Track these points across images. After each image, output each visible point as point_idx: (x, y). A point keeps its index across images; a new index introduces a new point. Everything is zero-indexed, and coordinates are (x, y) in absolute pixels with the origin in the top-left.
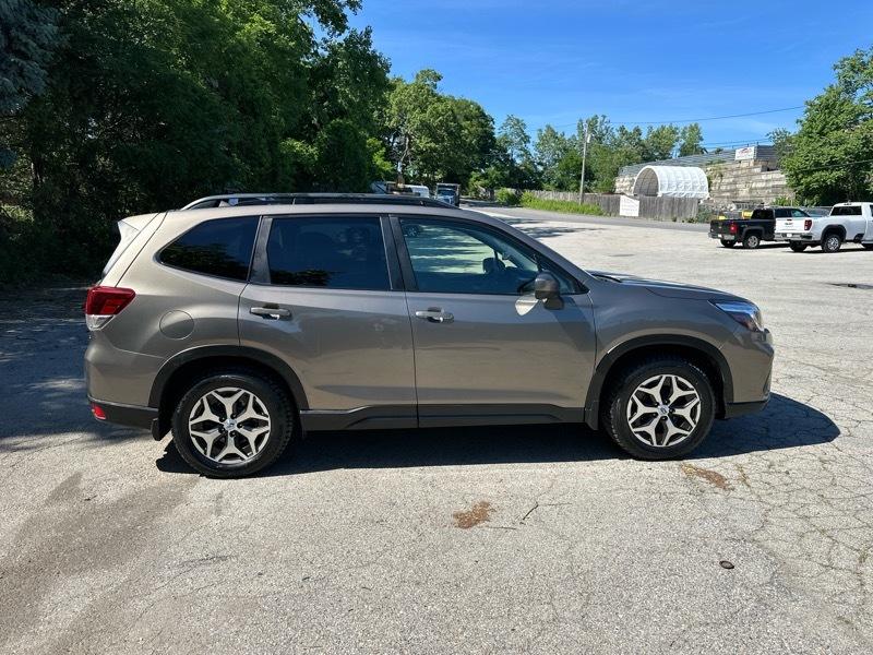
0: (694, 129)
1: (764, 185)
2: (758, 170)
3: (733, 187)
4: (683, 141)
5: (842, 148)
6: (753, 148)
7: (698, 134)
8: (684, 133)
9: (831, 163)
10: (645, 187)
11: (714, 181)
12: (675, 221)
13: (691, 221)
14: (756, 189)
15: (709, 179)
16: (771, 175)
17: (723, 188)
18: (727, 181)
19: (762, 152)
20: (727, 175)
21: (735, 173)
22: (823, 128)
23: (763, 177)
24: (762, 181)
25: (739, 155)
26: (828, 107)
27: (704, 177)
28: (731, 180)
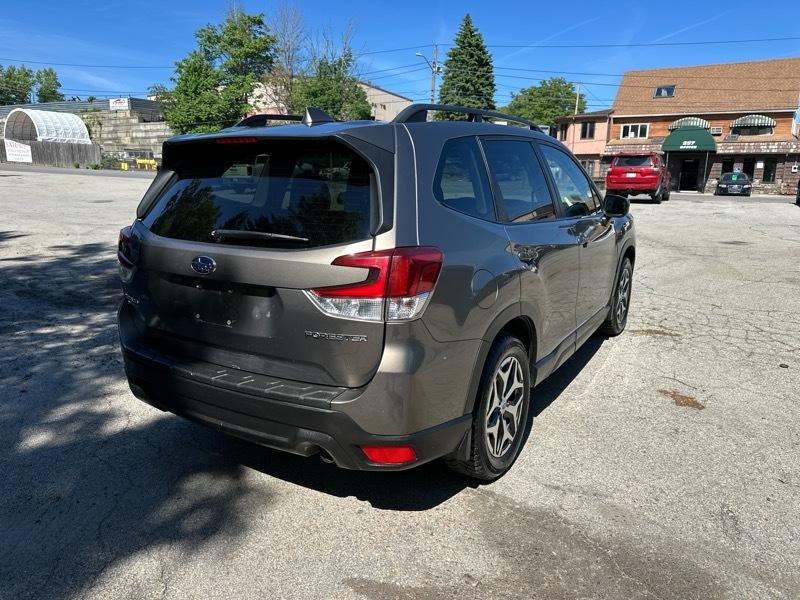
0: (49, 73)
1: (143, 135)
2: (135, 121)
3: (114, 136)
4: (39, 86)
5: (215, 106)
6: (126, 100)
7: (55, 79)
8: (39, 77)
9: (208, 118)
10: (18, 131)
11: (93, 130)
12: (78, 167)
13: (96, 167)
14: (137, 138)
15: (87, 126)
16: (149, 126)
17: (105, 136)
18: (106, 129)
19: (136, 105)
20: (105, 123)
21: (113, 122)
22: (196, 88)
23: (142, 128)
24: (141, 131)
25: (113, 105)
26: (196, 70)
27: (82, 124)
28: (111, 129)
